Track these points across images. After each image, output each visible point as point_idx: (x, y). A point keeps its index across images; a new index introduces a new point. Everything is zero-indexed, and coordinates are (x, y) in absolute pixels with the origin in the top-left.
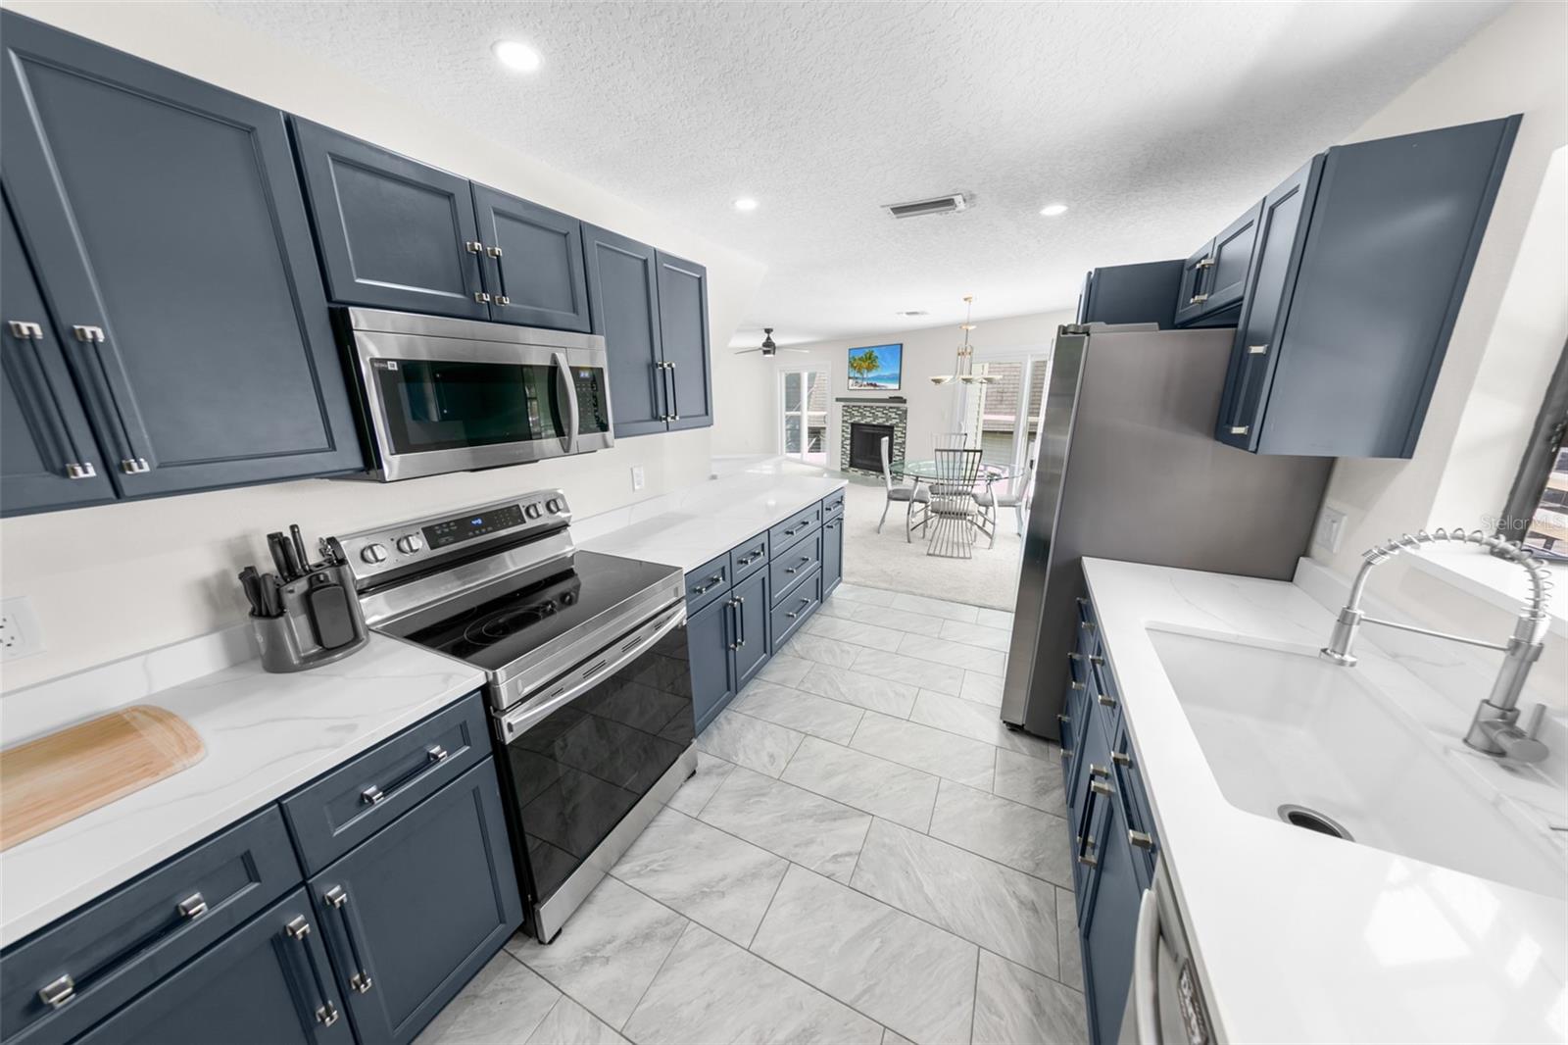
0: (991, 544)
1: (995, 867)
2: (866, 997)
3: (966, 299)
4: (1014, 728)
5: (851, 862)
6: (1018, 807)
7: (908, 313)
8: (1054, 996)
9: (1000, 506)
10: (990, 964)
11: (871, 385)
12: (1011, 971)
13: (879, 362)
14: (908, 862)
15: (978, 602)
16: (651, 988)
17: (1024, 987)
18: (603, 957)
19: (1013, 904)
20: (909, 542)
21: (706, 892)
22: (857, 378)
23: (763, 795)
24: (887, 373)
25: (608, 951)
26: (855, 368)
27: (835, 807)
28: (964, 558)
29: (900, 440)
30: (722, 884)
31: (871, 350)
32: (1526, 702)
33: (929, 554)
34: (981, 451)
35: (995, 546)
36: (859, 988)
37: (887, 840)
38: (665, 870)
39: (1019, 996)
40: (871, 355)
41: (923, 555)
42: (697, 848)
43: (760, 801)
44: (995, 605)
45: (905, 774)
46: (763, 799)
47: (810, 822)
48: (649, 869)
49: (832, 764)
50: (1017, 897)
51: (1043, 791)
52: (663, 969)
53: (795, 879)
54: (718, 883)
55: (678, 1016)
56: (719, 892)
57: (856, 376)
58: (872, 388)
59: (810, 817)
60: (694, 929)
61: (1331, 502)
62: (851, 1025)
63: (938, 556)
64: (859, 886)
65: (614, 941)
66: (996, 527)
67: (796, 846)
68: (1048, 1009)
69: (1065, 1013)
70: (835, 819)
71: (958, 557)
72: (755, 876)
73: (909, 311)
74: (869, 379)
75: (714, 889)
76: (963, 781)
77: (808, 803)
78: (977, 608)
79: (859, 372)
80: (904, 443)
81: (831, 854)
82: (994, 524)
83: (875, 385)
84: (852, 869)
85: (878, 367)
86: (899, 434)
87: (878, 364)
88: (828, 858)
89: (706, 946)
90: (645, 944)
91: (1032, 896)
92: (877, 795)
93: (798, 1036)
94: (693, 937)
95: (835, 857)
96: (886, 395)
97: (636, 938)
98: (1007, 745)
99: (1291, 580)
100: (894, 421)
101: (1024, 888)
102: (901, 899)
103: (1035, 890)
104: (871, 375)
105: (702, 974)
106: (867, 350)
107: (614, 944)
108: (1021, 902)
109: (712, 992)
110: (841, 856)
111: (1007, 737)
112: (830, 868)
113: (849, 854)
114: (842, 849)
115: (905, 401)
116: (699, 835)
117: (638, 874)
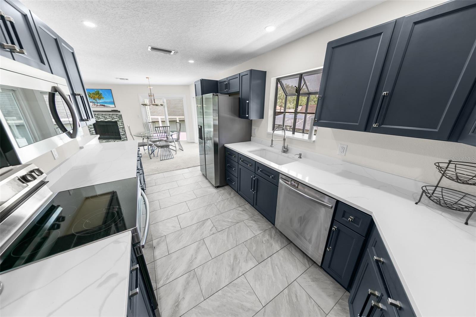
0: (176, 153)
1: (234, 210)
2: (237, 242)
3: (147, 78)
4: (217, 187)
5: (214, 228)
6: (229, 199)
7: (120, 79)
8: (255, 218)
9: (176, 142)
10: (246, 221)
11: (102, 105)
12: (249, 220)
13: (103, 96)
14: (223, 220)
15: (187, 167)
16: (201, 287)
17: (252, 220)
18: (182, 299)
19: (241, 212)
20: (151, 159)
21: (191, 262)
22: (94, 102)
23: (182, 235)
24: (108, 101)
25: (181, 297)
26: (92, 98)
27: (201, 223)
28: (172, 158)
29: (121, 127)
30: (193, 257)
31: (98, 90)
32: (286, 145)
33: (161, 160)
34: (169, 126)
35: (177, 153)
36: (235, 242)
37: (216, 220)
38: (175, 270)
39: (252, 222)
40: (98, 92)
41: (159, 161)
42: (177, 258)
43: (182, 237)
44: (190, 166)
45: (207, 207)
46: (182, 236)
47: (199, 230)
48: (169, 275)
49: (190, 217)
50: (241, 211)
51: (230, 194)
52: (199, 282)
53: (207, 241)
54: (192, 258)
55: (212, 282)
56: (194, 259)
57: (93, 101)
58: (103, 106)
59: (198, 229)
60: (197, 269)
61: (253, 127)
62: (239, 248)
63: (164, 160)
64: (220, 230)
65: (180, 295)
66: (177, 148)
67: (201, 236)
68: (256, 220)
69: (257, 219)
70: (203, 225)
71: (170, 159)
72: (199, 248)
73: (120, 78)
74: (100, 103)
75: (193, 259)
76: (218, 201)
77: (194, 227)
78: (187, 169)
79: (94, 99)
80: (124, 127)
81: (209, 230)
82: (175, 147)
83: (104, 106)
84: (216, 229)
85: (103, 98)
86: (121, 124)
87: (103, 97)
88: (209, 232)
89: (203, 268)
90: (189, 285)
91: (242, 209)
92: (206, 215)
93: (234, 258)
94: (199, 271)
95: (210, 230)
96: (110, 109)
97: (185, 287)
98: (218, 191)
99: (250, 141)
100: (116, 120)
101: (240, 209)
102: (228, 226)
103: (242, 208)
104: (100, 101)
105: (209, 272)
106: (96, 90)
107: (181, 295)
108: (242, 211)
109: (214, 272)
110: (211, 229)
111: (218, 190)
112: (212, 233)
113: (212, 228)
114: (210, 228)
115: (119, 112)
116: (174, 256)
117: (168, 279)
